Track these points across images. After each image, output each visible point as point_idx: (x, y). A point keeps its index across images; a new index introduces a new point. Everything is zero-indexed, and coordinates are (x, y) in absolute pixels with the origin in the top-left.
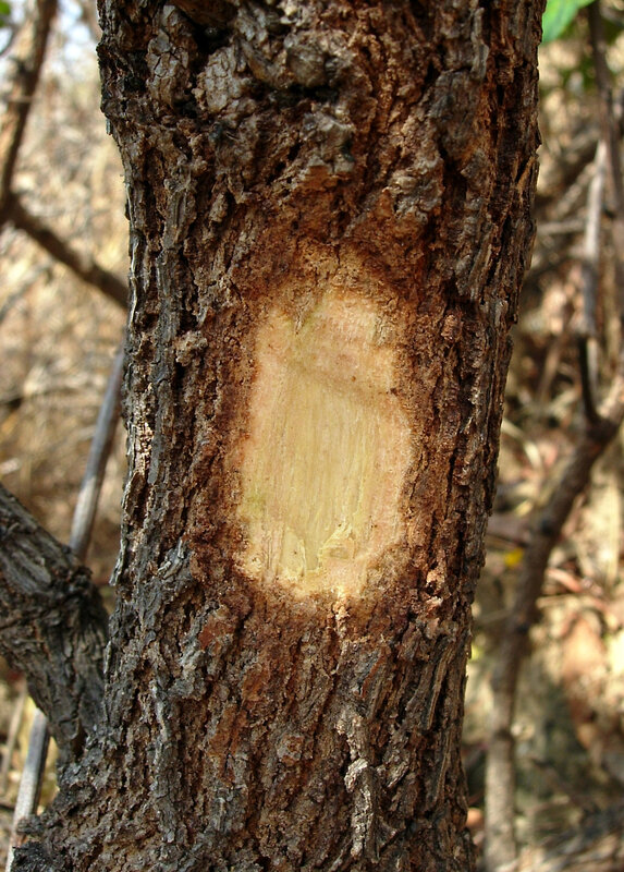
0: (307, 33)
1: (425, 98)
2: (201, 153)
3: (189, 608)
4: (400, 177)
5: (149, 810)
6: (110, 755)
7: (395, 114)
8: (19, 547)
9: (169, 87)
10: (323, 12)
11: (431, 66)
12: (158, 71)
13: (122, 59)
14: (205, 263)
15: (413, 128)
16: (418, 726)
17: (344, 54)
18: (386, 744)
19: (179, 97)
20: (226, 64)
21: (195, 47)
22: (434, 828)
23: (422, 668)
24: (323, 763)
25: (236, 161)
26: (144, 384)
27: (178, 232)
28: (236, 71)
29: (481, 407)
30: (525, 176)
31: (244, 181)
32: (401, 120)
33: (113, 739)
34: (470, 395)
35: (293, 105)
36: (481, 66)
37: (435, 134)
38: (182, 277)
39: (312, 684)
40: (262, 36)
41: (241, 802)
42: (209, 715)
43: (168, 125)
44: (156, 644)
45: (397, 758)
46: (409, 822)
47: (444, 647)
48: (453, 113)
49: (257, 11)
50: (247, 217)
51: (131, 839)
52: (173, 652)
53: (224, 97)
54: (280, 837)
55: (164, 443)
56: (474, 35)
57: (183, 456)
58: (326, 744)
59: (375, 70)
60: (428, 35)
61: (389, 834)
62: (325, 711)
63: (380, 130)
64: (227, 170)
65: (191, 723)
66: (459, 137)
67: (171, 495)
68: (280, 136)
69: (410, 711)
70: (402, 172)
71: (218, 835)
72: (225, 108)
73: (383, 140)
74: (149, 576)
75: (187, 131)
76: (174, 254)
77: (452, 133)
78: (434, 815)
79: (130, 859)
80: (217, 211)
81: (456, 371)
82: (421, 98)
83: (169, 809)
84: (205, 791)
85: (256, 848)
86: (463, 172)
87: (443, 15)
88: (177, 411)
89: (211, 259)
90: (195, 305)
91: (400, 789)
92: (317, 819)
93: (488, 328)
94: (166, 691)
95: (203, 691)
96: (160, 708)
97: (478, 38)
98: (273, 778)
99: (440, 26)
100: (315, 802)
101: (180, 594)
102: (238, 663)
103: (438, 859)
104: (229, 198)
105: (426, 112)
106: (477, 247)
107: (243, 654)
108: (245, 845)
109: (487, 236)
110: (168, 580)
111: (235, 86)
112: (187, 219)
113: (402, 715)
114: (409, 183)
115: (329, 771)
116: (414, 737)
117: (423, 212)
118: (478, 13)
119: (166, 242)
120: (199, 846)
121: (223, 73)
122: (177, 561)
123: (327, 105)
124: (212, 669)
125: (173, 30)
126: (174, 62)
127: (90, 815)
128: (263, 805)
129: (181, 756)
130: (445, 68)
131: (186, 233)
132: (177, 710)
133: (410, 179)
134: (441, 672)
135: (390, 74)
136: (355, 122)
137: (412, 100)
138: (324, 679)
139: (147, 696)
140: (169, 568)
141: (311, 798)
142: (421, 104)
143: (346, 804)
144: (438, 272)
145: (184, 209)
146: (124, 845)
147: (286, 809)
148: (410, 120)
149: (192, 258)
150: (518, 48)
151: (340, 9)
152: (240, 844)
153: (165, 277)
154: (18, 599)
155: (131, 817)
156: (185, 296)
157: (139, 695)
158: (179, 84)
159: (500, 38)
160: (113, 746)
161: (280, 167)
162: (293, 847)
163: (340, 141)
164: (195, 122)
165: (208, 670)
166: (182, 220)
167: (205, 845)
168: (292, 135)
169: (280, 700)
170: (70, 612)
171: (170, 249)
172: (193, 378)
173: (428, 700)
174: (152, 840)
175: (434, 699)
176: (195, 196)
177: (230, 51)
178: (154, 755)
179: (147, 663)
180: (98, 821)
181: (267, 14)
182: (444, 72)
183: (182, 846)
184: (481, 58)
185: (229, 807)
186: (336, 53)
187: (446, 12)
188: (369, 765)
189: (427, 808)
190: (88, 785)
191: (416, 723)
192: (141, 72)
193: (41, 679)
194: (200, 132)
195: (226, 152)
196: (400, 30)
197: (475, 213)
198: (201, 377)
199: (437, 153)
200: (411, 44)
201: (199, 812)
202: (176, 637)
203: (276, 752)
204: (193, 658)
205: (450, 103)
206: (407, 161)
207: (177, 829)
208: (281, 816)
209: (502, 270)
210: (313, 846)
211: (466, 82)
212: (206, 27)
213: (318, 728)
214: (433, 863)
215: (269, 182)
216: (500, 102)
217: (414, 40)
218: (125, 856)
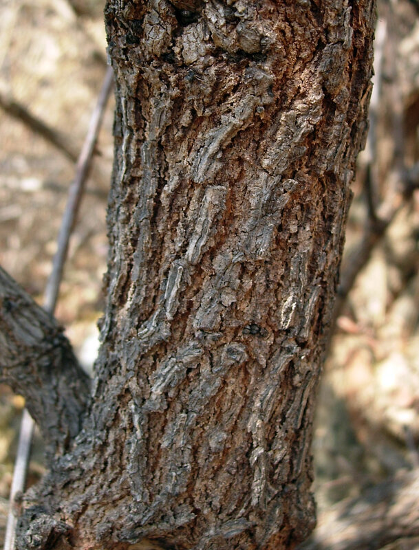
0: (251, 23)
1: (316, 59)
2: (177, 85)
3: (156, 357)
4: (299, 105)
5: (125, 482)
6: (97, 448)
7: (297, 68)
8: (22, 315)
9: (159, 46)
10: (260, 10)
11: (320, 40)
12: (152, 34)
13: (125, 24)
14: (174, 149)
15: (308, 76)
16: (293, 426)
17: (272, 35)
18: (274, 438)
19: (164, 51)
20: (196, 35)
21: (176, 22)
22: (298, 490)
23: (296, 391)
24: (236, 450)
25: (201, 92)
26: (128, 218)
27: (159, 131)
28: (203, 40)
29: (336, 235)
30: (365, 96)
31: (204, 103)
32: (301, 71)
33: (99, 438)
34: (330, 227)
35: (237, 62)
36: (349, 40)
37: (321, 80)
38: (159, 157)
39: (232, 402)
40: (222, 22)
41: (186, 475)
42: (166, 421)
43: (156, 67)
44: (135, 379)
45: (280, 446)
46: (284, 486)
47: (310, 378)
48: (331, 68)
49: (218, 6)
50: (203, 124)
51: (110, 500)
52: (145, 383)
53: (195, 55)
54: (207, 496)
55: (143, 256)
56: (346, 23)
57: (155, 264)
58: (238, 439)
59: (287, 42)
60: (320, 22)
61: (273, 493)
62: (238, 418)
63: (288, 77)
64: (195, 97)
65: (154, 427)
66: (335, 82)
67: (147, 288)
68: (228, 79)
69: (288, 417)
70: (300, 101)
71: (169, 496)
72: (196, 61)
73: (289, 82)
74: (130, 337)
75: (168, 72)
76: (155, 143)
77: (331, 80)
78: (297, 482)
79: (107, 513)
80: (185, 119)
81: (323, 214)
82: (313, 59)
83: (139, 481)
84: (161, 469)
85: (192, 503)
86: (334, 100)
87: (330, 12)
88: (153, 237)
89: (178, 147)
90: (166, 174)
91: (280, 465)
92: (231, 485)
93: (342, 189)
94: (141, 407)
95: (166, 407)
96: (136, 418)
97: (348, 25)
98: (206, 459)
99: (327, 18)
100: (231, 474)
101: (152, 348)
102: (188, 390)
103: (299, 509)
104: (194, 112)
105: (316, 67)
106: (340, 142)
107: (191, 384)
108: (185, 501)
109: (345, 136)
110: (145, 340)
111: (202, 48)
112: (166, 124)
113: (284, 419)
114: (304, 108)
115: (239, 455)
116: (289, 433)
117: (311, 124)
118: (348, 10)
119: (150, 136)
120: (157, 503)
121: (194, 40)
122: (152, 329)
123: (260, 64)
124: (171, 394)
125: (162, 12)
126: (163, 31)
127: (78, 487)
128: (197, 476)
129: (147, 448)
130: (328, 42)
131: (164, 131)
132: (147, 419)
133: (305, 106)
134: (307, 393)
135: (296, 45)
136: (275, 73)
137: (308, 60)
138: (239, 399)
139: (125, 411)
140: (146, 333)
141: (228, 472)
142: (313, 62)
143: (248, 475)
144: (316, 157)
145: (164, 117)
146: (104, 505)
147: (212, 479)
148: (306, 71)
149: (166, 146)
150: (368, 26)
151: (269, 8)
152: (182, 501)
153: (148, 157)
154: (22, 349)
155: (109, 486)
156: (160, 168)
157: (120, 410)
158: (165, 43)
159: (358, 21)
160: (99, 442)
161: (226, 96)
162: (216, 503)
163: (266, 85)
164: (173, 66)
165: (169, 394)
166: (162, 124)
167: (161, 502)
168: (236, 79)
169: (213, 412)
170: (55, 357)
171: (153, 140)
172: (165, 218)
173: (299, 410)
174: (123, 501)
175: (302, 411)
176: (171, 110)
177: (200, 27)
178: (130, 447)
179: (128, 390)
180: (84, 490)
181: (225, 8)
182: (328, 45)
183: (146, 503)
184: (349, 36)
185: (178, 478)
186: (267, 34)
187: (331, 11)
188: (265, 451)
189: (294, 477)
190: (79, 467)
191: (291, 425)
192: (138, 33)
193: (36, 400)
194: (176, 73)
195: (195, 86)
196: (304, 21)
197: (340, 123)
198: (170, 218)
199: (321, 91)
200: (310, 29)
201: (156, 482)
202: (146, 374)
203: (208, 444)
204: (160, 387)
205: (331, 63)
206: (304, 95)
207: (143, 493)
208: (210, 484)
209: (350, 153)
210: (227, 501)
211: (340, 50)
212: (183, 10)
213: (234, 429)
214: (295, 512)
215: (219, 104)
216: (355, 55)
217: (312, 27)
218: (104, 511)
